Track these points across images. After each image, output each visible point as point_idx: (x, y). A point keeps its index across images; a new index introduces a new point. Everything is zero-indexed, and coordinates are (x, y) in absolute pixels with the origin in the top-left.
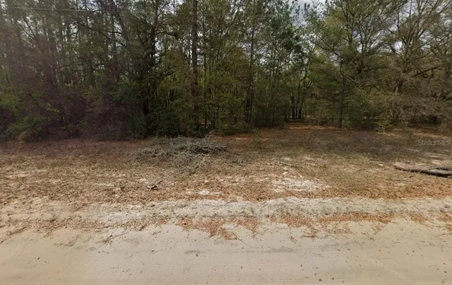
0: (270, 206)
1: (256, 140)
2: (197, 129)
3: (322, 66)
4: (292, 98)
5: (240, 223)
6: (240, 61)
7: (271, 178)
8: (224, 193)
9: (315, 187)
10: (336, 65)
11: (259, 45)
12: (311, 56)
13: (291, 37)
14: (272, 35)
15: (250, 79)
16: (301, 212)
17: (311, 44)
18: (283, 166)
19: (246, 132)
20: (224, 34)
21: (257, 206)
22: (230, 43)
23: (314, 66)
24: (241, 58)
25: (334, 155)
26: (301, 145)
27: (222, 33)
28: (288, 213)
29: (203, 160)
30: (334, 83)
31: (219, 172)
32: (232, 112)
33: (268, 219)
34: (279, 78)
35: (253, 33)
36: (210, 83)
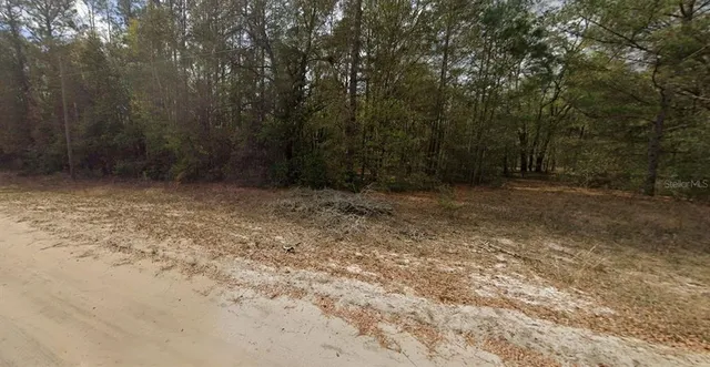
0: (466, 317)
1: (444, 202)
2: (351, 181)
3: (600, 75)
4: (523, 137)
5: (407, 328)
6: (422, 83)
7: (469, 269)
8: (384, 276)
9: (572, 304)
10: (639, 70)
11: (459, 54)
12: (573, 62)
13: (525, 33)
14: (485, 35)
15: (438, 109)
16: (533, 345)
17: (571, 39)
18: (496, 252)
19: (426, 189)
20: (398, 47)
21: (441, 311)
22: (408, 60)
23: (579, 77)
24: (424, 78)
25: (631, 251)
26: (539, 219)
27: (395, 46)
28: (502, 339)
29: (358, 223)
30: (633, 106)
31: (377, 244)
32: (403, 159)
33: (460, 337)
34: (495, 105)
35: (447, 38)
36: (373, 117)
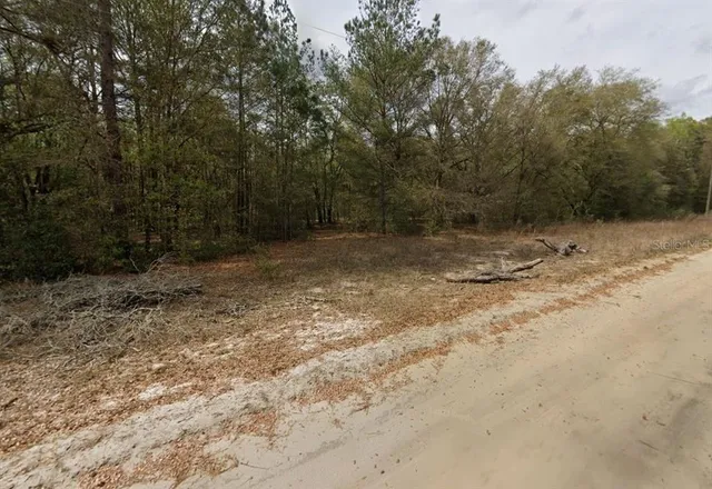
0: (297, 379)
1: (261, 263)
2: (126, 255)
3: (354, 146)
4: (316, 191)
5: (241, 429)
6: (218, 122)
7: (294, 329)
8: (204, 379)
9: (361, 327)
10: (370, 146)
11: (254, 98)
12: (336, 128)
13: (306, 95)
14: (275, 86)
15: (241, 156)
16: (346, 374)
17: (335, 112)
18: (312, 303)
19: (241, 251)
20: (181, 66)
21: (272, 387)
22: (196, 87)
23: (343, 144)
24: (220, 116)
25: (381, 275)
26: (335, 263)
27: (175, 63)
28: (326, 382)
29: (149, 319)
30: (369, 171)
31: (186, 340)
32: (208, 217)
33: (295, 404)
34: (293, 159)
35: (240, 76)
36: (154, 157)
